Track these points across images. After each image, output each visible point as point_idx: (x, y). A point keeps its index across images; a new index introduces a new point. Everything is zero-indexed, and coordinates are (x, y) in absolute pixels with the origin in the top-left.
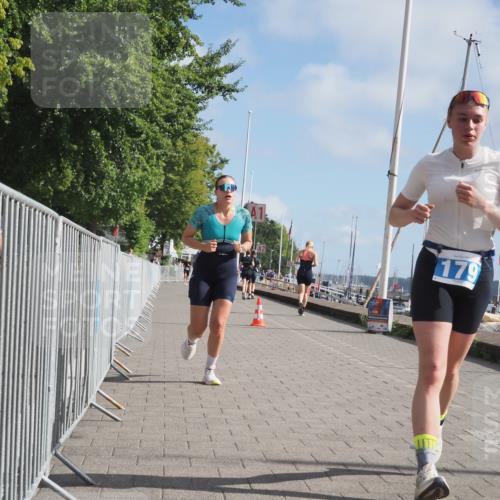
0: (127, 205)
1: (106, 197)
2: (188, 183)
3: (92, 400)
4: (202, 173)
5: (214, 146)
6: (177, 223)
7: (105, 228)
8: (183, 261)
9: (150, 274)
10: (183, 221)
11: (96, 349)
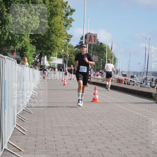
0: (19, 38)
1: (7, 34)
2: (53, 24)
3: (5, 147)
4: (60, 18)
5: (67, 3)
6: (48, 47)
7: (8, 51)
8: (52, 68)
9: (34, 75)
10: (51, 45)
11: (6, 119)
